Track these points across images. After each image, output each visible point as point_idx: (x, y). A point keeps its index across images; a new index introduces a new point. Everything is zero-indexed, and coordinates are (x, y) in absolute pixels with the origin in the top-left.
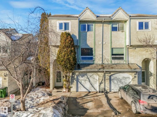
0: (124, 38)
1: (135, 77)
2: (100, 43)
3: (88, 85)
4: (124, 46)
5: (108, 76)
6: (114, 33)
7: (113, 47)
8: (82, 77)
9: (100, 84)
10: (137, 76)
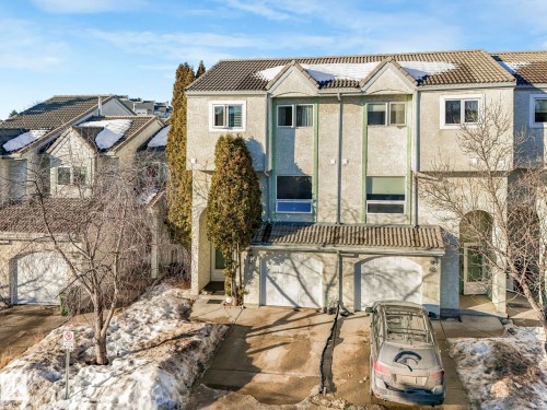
0: (405, 146)
1: (433, 271)
2: (333, 162)
3: (293, 289)
4: (404, 172)
5: (351, 263)
6: (375, 130)
7: (372, 172)
8: (278, 263)
9: (328, 289)
10: (438, 266)
